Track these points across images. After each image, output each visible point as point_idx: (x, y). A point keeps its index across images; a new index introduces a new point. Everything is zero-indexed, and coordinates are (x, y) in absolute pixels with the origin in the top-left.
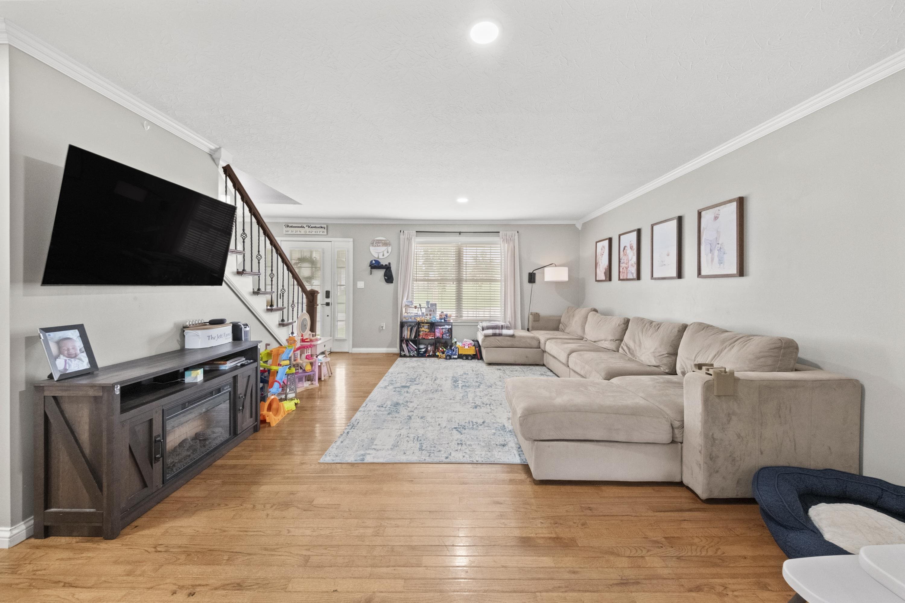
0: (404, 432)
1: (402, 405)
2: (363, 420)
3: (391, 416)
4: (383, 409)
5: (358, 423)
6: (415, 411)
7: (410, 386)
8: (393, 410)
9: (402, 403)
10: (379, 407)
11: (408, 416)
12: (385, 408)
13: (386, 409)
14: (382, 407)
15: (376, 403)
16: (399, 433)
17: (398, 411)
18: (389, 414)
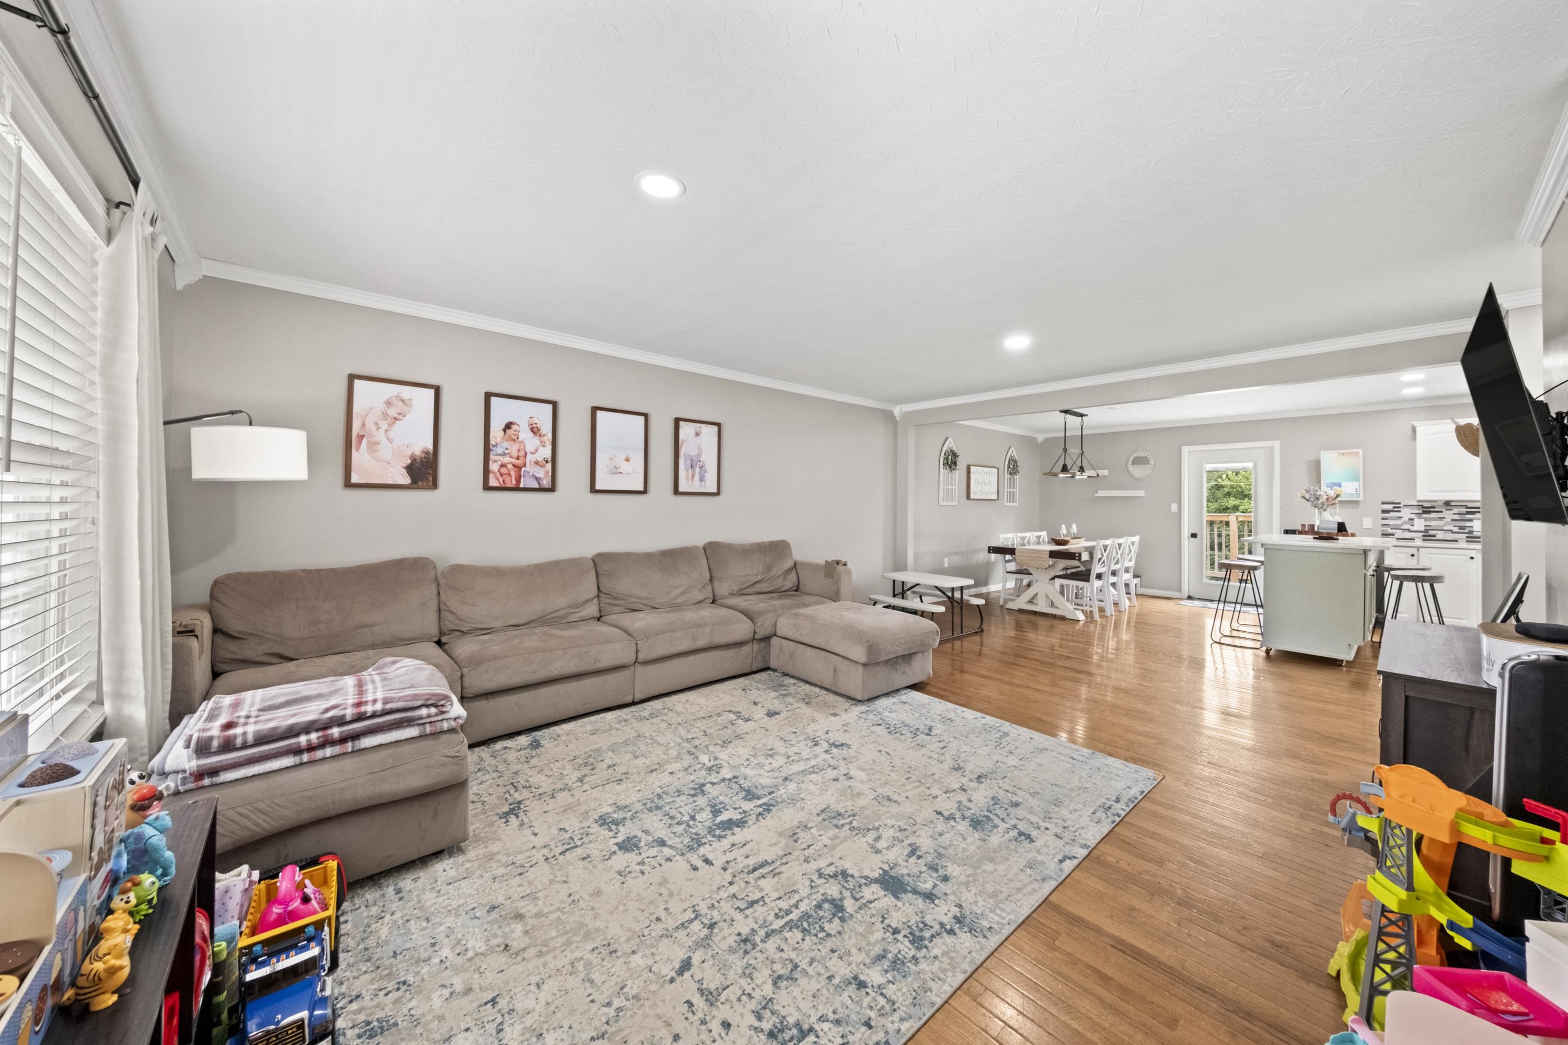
0: (1012, 761)
1: (968, 814)
2: (1081, 816)
3: (1015, 799)
4: (1022, 826)
5: (1094, 813)
6: (956, 786)
7: (870, 881)
8: (1001, 813)
9: (964, 818)
10: (1029, 837)
11: (982, 782)
12: (1015, 827)
13: (1014, 822)
14: (1021, 834)
15: (1030, 855)
16: (1021, 763)
17: (992, 802)
18: (1016, 805)
